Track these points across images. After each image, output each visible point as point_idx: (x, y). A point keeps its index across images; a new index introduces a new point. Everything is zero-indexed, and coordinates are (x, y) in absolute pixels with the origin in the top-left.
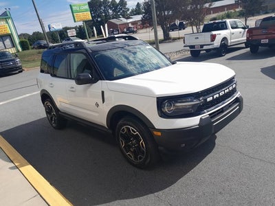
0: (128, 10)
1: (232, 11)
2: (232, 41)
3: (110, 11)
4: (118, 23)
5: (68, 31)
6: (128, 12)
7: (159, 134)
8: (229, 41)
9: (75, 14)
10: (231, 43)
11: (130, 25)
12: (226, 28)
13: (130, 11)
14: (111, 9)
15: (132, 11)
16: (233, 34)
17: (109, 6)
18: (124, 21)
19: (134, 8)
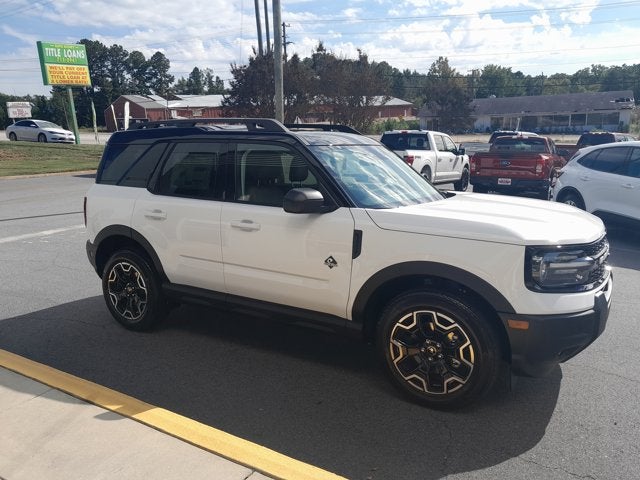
0: (172, 80)
1: (396, 118)
2: (438, 174)
3: (128, 76)
4: (145, 106)
5: (10, 104)
6: (171, 86)
7: (524, 325)
8: (433, 175)
9: (47, 65)
10: (436, 178)
11: (174, 115)
12: (429, 148)
13: (176, 82)
14: (129, 70)
15: (181, 84)
16: (440, 160)
17: (125, 64)
18: (161, 102)
19: (186, 78)
